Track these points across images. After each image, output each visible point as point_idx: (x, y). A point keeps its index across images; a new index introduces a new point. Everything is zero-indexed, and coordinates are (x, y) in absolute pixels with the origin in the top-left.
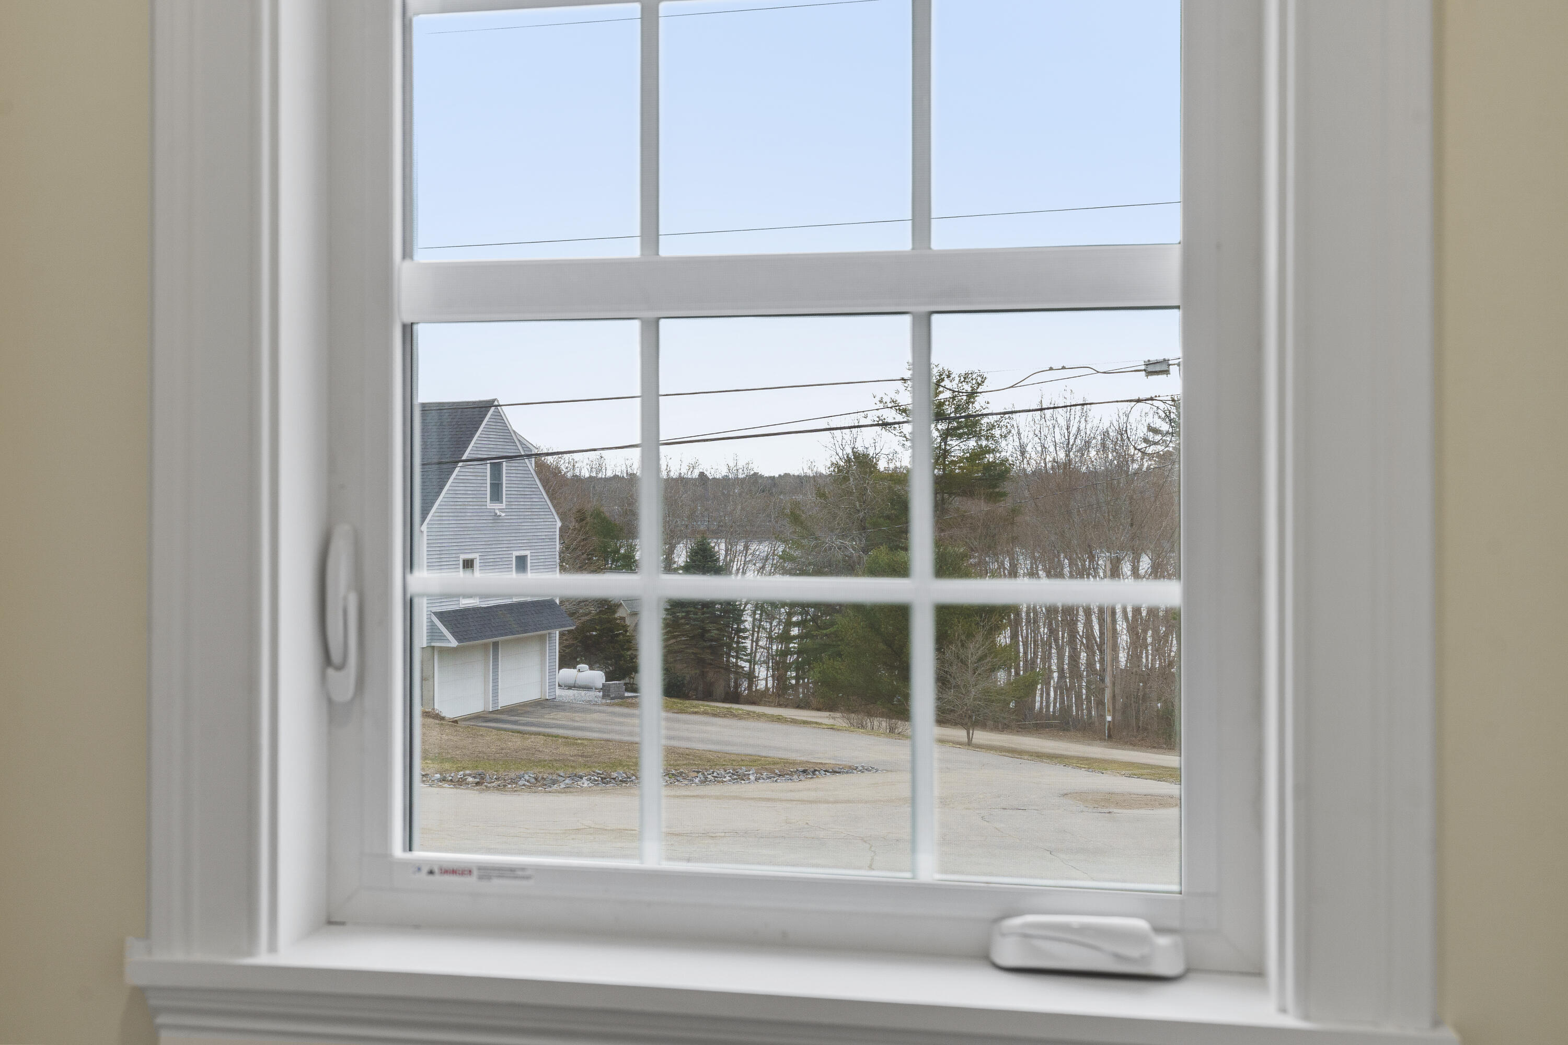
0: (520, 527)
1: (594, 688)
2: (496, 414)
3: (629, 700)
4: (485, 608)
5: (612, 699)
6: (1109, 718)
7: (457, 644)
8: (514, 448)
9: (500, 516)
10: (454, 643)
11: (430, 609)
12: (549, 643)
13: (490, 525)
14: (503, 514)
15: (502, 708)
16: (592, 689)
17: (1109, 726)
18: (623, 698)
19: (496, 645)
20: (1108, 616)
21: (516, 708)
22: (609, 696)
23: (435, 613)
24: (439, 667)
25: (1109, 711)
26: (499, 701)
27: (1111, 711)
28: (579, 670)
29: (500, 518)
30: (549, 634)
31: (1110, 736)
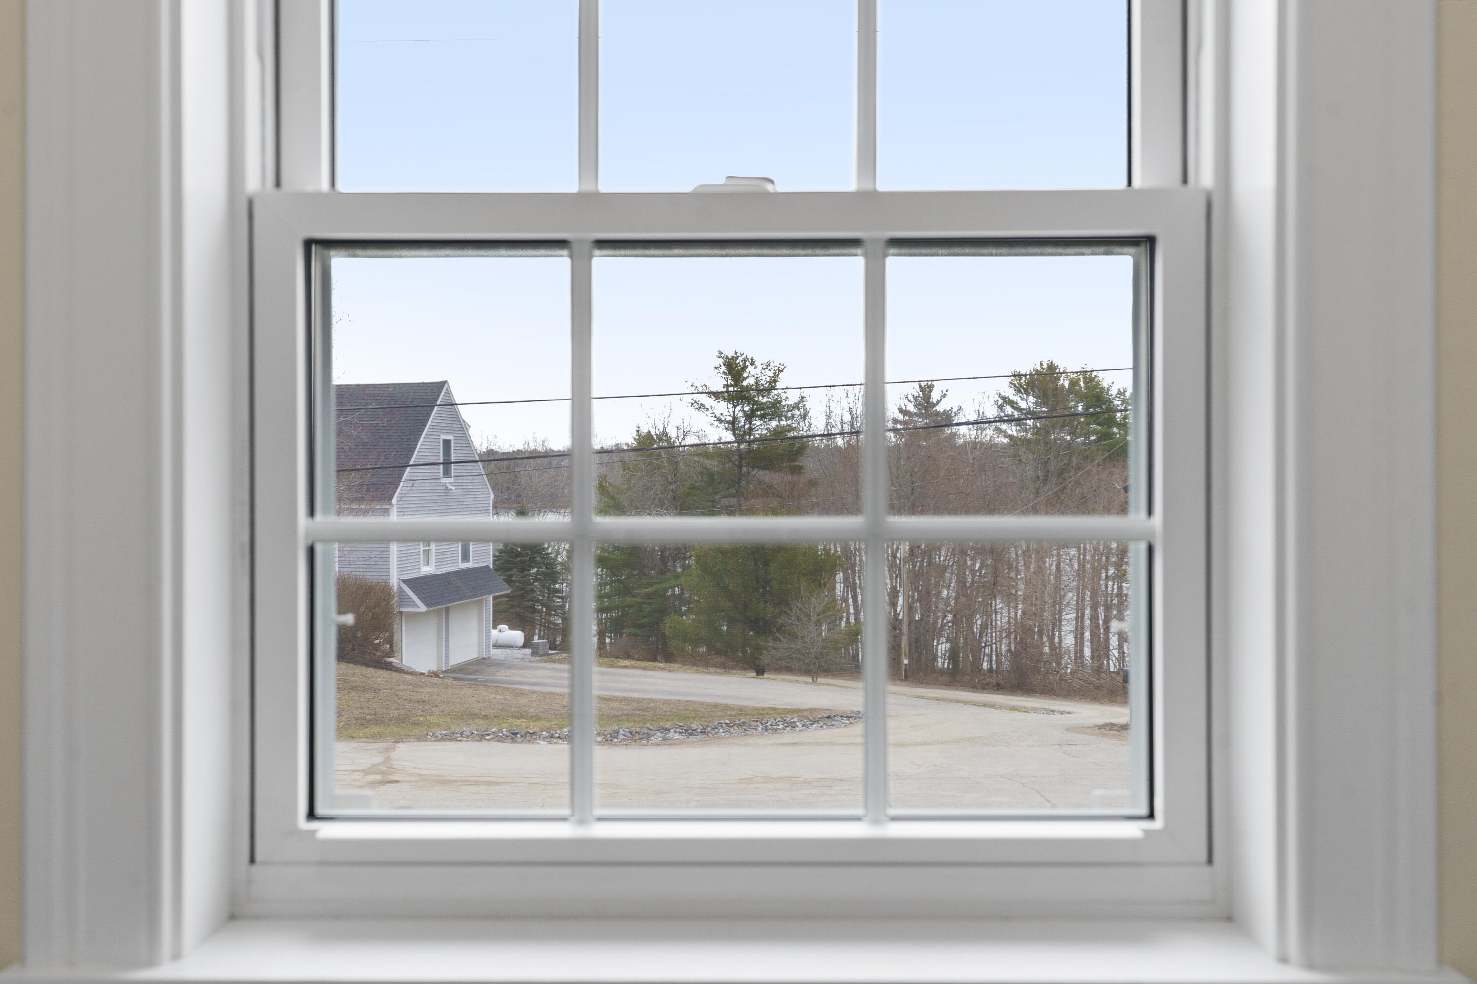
0: (465, 500)
1: (514, 647)
2: (446, 395)
3: (554, 657)
4: (441, 575)
5: (541, 656)
6: (906, 661)
7: (427, 609)
8: (459, 426)
9: (451, 489)
10: (423, 608)
11: (399, 577)
12: (486, 606)
13: (443, 498)
14: (454, 488)
15: (453, 667)
16: (513, 647)
17: (906, 669)
18: (548, 655)
19: (447, 609)
20: (904, 573)
21: (464, 667)
22: (537, 653)
23: (404, 581)
24: (406, 631)
25: (906, 655)
26: (450, 662)
27: (908, 656)
28: (500, 630)
29: (451, 491)
30: (486, 598)
31: (906, 677)
